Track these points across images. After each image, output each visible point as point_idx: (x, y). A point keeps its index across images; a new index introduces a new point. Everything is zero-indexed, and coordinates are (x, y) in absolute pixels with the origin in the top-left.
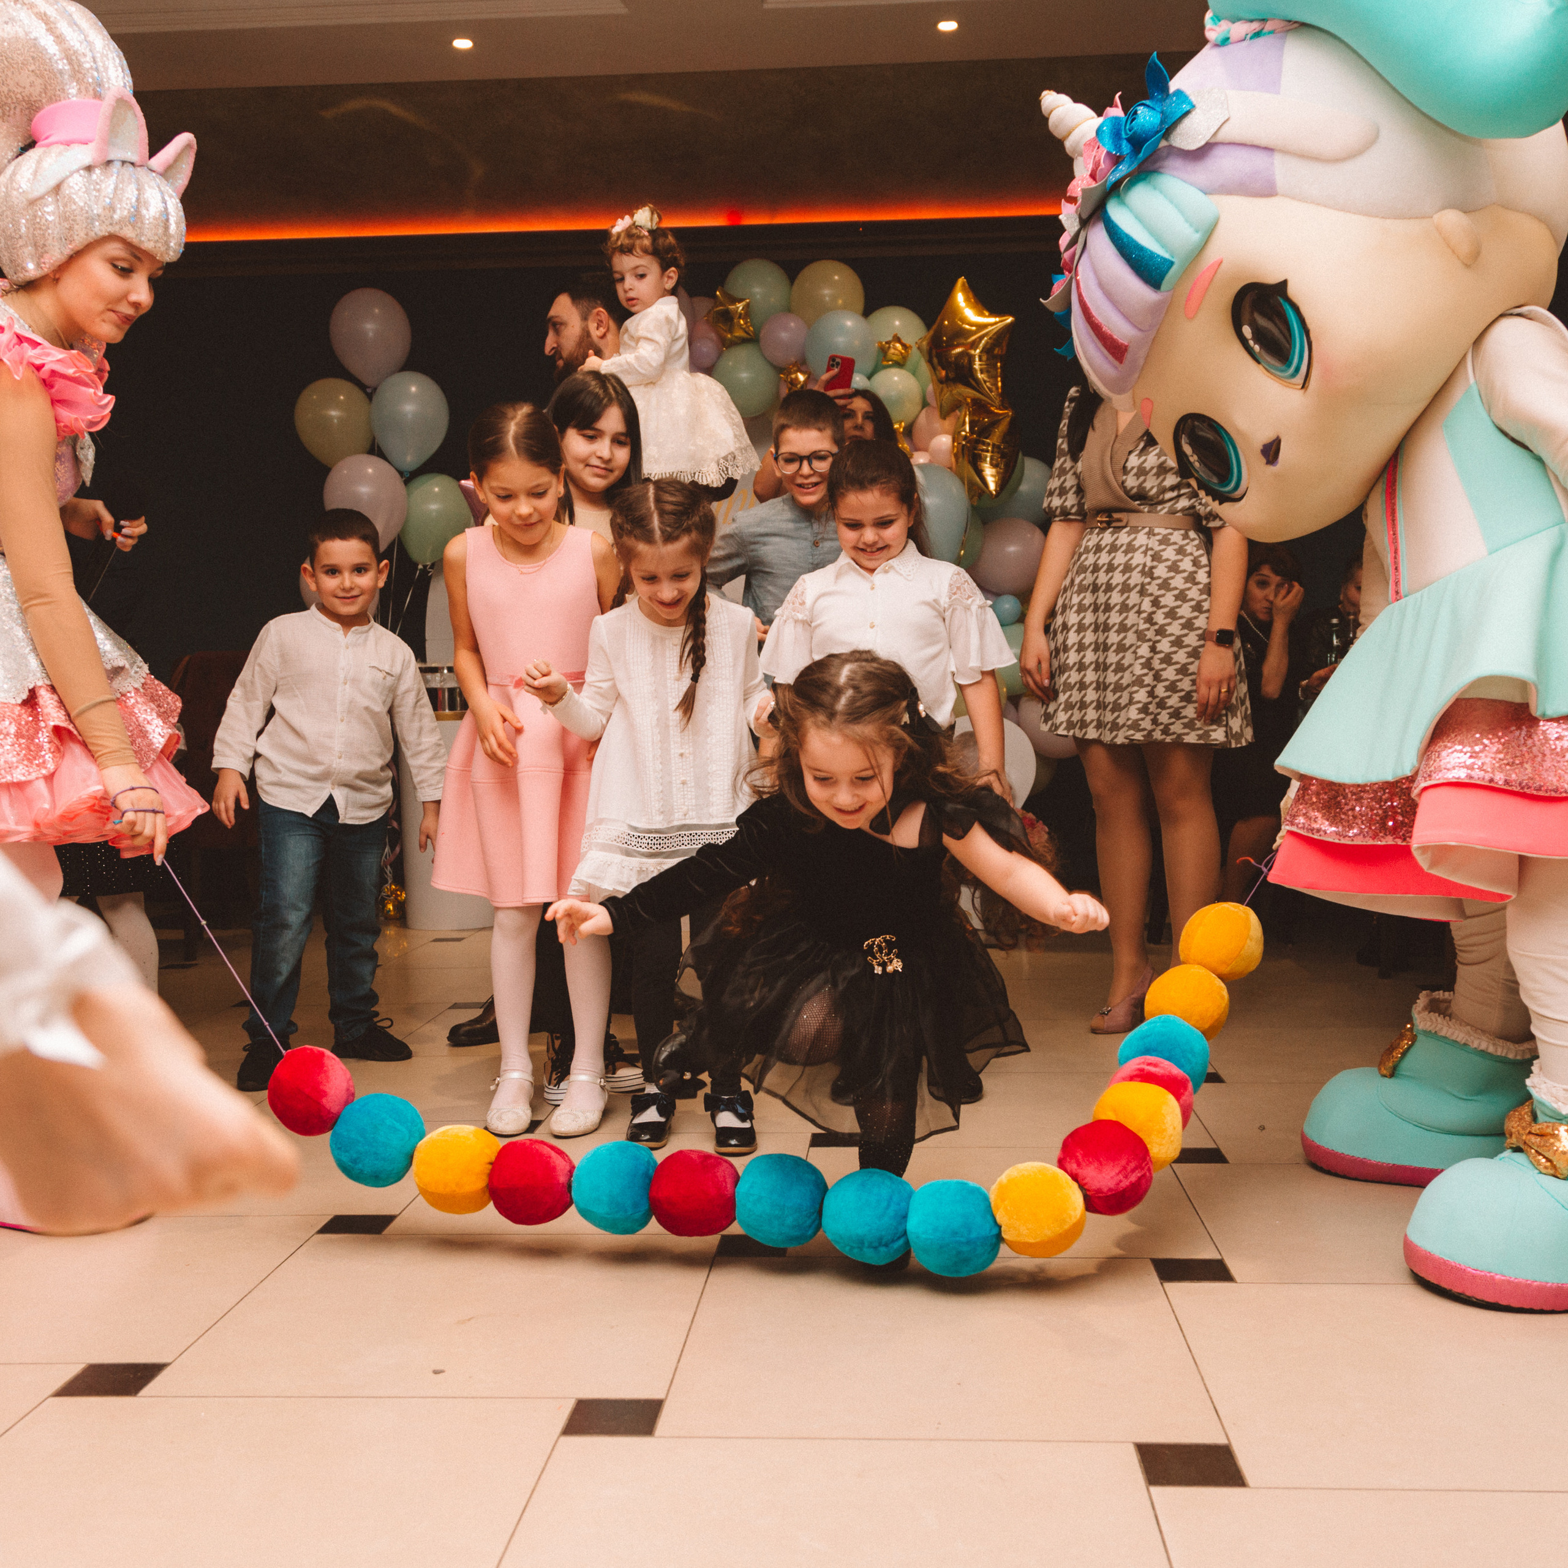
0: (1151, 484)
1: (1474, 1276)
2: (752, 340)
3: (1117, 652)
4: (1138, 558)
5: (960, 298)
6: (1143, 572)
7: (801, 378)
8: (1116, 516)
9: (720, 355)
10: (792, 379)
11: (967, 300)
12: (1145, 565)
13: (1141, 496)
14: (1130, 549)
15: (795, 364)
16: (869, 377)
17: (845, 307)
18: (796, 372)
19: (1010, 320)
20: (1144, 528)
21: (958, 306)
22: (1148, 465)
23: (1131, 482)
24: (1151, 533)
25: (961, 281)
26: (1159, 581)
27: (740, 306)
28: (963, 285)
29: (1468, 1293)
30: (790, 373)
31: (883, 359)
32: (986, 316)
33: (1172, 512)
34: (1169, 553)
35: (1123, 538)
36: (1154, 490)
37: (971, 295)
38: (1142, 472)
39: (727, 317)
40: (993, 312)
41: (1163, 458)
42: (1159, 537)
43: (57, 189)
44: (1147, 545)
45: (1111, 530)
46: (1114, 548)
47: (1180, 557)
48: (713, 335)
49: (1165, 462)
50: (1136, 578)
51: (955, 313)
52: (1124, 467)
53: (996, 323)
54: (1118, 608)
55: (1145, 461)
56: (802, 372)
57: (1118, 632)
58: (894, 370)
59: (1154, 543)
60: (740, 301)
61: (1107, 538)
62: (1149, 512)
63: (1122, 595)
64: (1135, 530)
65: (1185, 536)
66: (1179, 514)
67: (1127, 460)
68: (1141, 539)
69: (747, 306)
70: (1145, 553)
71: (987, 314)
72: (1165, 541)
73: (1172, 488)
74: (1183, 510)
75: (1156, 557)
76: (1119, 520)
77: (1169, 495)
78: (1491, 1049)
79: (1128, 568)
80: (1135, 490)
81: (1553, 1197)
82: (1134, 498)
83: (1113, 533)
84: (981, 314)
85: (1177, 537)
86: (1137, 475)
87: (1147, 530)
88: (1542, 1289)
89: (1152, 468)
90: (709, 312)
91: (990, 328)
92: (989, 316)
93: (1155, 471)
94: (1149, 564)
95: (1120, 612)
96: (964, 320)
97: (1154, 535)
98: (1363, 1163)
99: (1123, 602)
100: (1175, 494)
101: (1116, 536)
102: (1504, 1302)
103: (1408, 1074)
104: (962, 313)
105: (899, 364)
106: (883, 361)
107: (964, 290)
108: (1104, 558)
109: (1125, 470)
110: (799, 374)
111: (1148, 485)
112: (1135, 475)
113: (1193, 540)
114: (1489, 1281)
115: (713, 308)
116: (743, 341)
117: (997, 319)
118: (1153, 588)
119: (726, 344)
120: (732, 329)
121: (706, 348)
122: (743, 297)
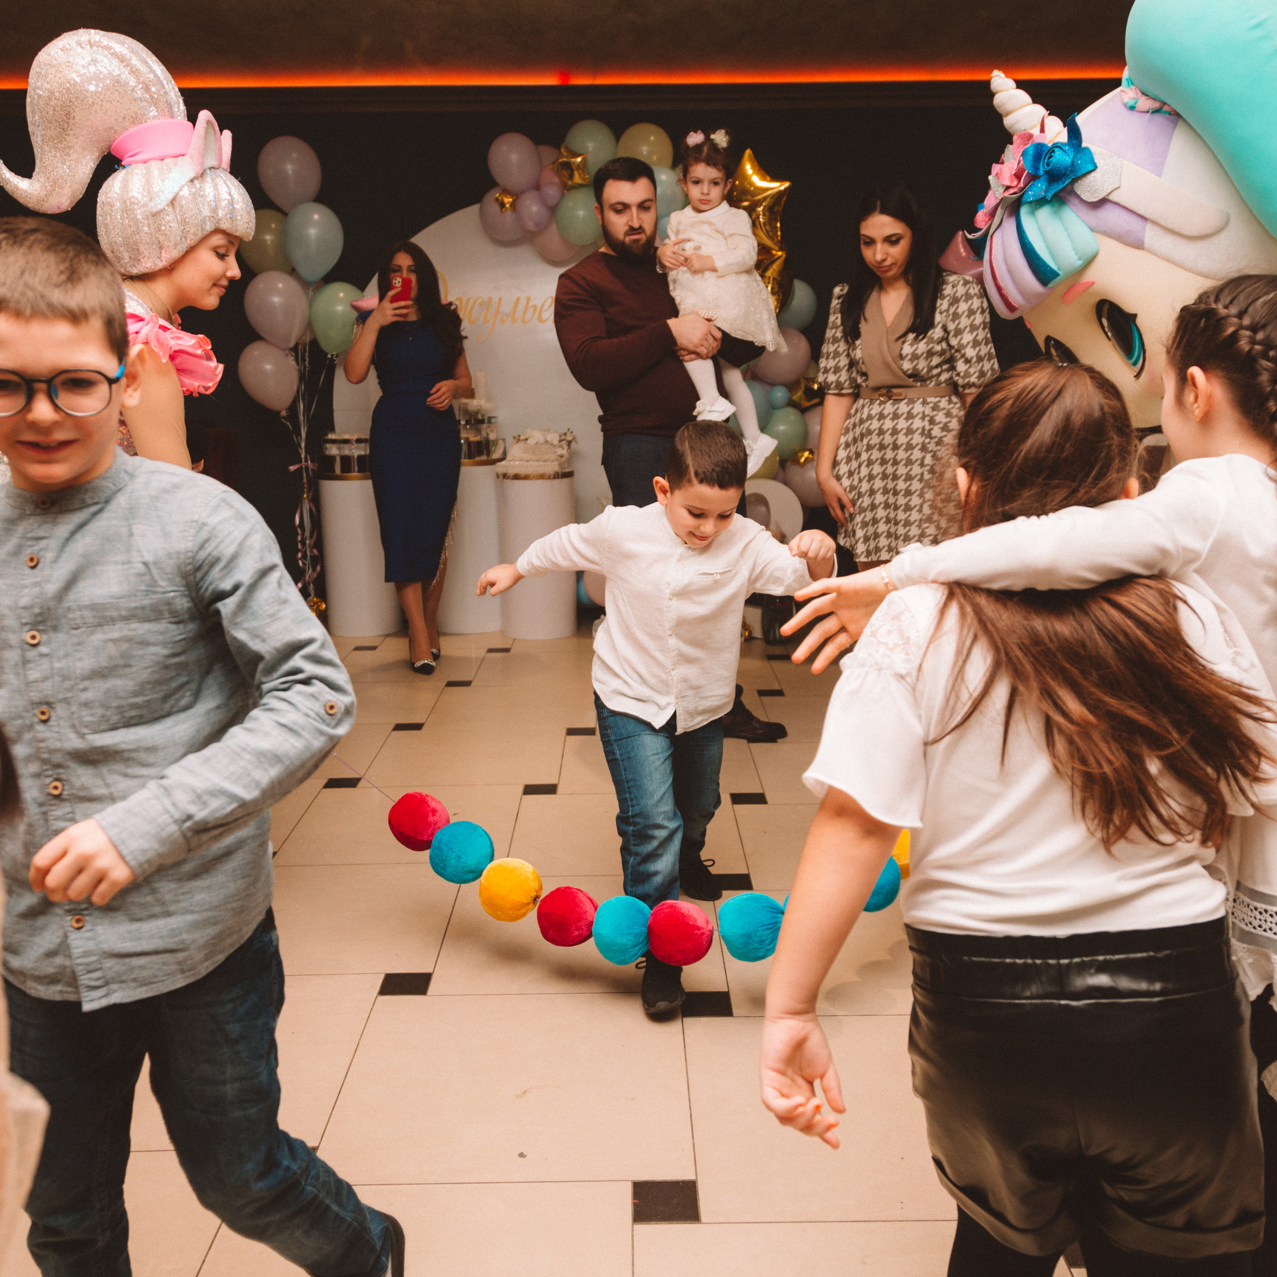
0: (922, 365)
3: (905, 496)
4: (917, 423)
5: (748, 168)
6: (922, 434)
8: (895, 391)
9: (563, 195)
11: (752, 168)
12: (923, 429)
13: (915, 375)
14: (910, 416)
17: (658, 162)
19: (787, 184)
20: (918, 399)
21: (747, 174)
22: (919, 352)
23: (907, 366)
24: (924, 403)
25: (748, 152)
26: (936, 440)
27: (579, 159)
28: (750, 156)
32: (768, 182)
33: (938, 384)
34: (940, 417)
35: (903, 408)
36: (925, 370)
37: (756, 165)
38: (915, 357)
39: (569, 166)
40: (774, 181)
41: (931, 346)
42: (931, 405)
43: (172, 203)
44: (924, 412)
45: (891, 401)
46: (896, 416)
47: (948, 419)
48: (556, 180)
49: (933, 348)
50: (917, 439)
51: (745, 178)
52: (901, 355)
53: (776, 187)
54: (903, 462)
55: (917, 349)
57: (905, 480)
59: (928, 410)
60: (578, 156)
61: (889, 408)
62: (921, 386)
63: (906, 452)
64: (912, 401)
65: (950, 402)
66: (943, 385)
67: (902, 349)
68: (918, 408)
69: (584, 160)
70: (923, 418)
71: (768, 178)
72: (935, 408)
73: (936, 367)
74: (946, 381)
75: (932, 422)
76: (900, 395)
77: (935, 372)
79: (910, 431)
80: (910, 372)
82: (910, 376)
83: (893, 404)
84: (764, 179)
85: (944, 403)
86: (912, 360)
87: (921, 400)
89: (923, 354)
90: (554, 163)
91: (774, 190)
92: (771, 182)
93: (925, 355)
94: (927, 428)
95: (906, 465)
96: (752, 184)
97: (928, 404)
99: (908, 457)
100: (939, 370)
101: (896, 406)
104: (751, 180)
107: (750, 161)
108: (888, 424)
109: (901, 357)
111: (920, 367)
112: (910, 360)
113: (955, 404)
115: (557, 159)
116: (580, 186)
117: (778, 184)
118: (932, 446)
119: (567, 188)
120: (571, 177)
121: (552, 191)
122: (581, 152)
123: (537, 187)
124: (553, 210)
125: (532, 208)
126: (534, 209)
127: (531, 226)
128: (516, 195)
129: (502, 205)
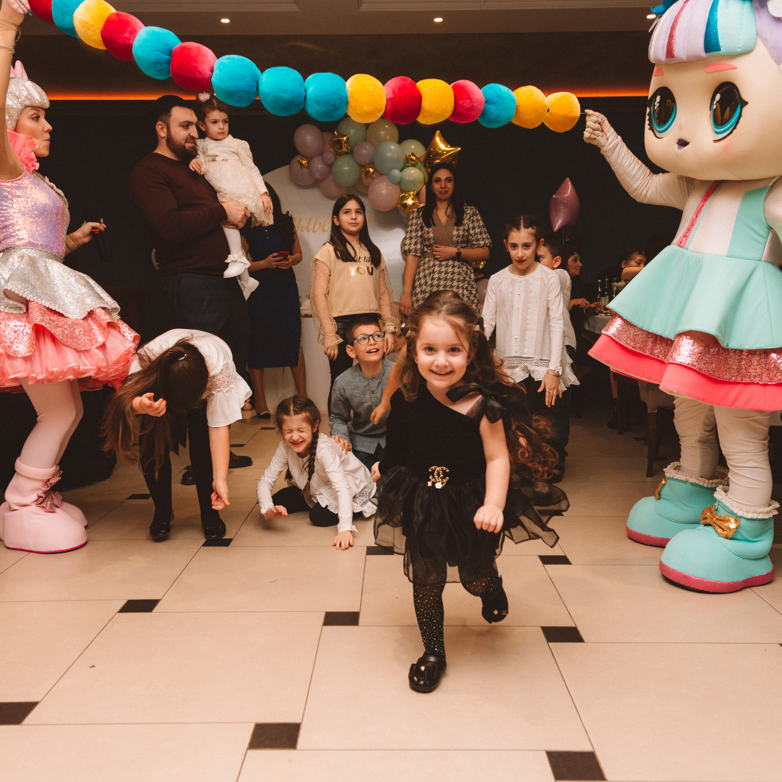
1: (695, 580)
2: (350, 152)
5: (438, 139)
7: (371, 170)
9: (336, 158)
10: (367, 170)
11: (440, 140)
15: (369, 164)
16: (401, 171)
17: (390, 140)
18: (369, 168)
19: (459, 149)
21: (437, 143)
25: (438, 132)
27: (345, 138)
28: (439, 133)
29: (692, 587)
30: (367, 168)
31: (408, 162)
32: (449, 147)
37: (442, 138)
39: (339, 142)
40: (452, 146)
48: (332, 150)
51: (436, 146)
53: (453, 150)
56: (372, 168)
58: (412, 168)
60: (345, 136)
69: (348, 139)
71: (449, 146)
78: (697, 482)
81: (725, 547)
84: (447, 147)
88: (722, 584)
90: (330, 141)
91: (452, 152)
92: (450, 147)
96: (440, 149)
98: (649, 537)
102: (706, 590)
103: (664, 497)
104: (439, 146)
105: (414, 166)
106: (407, 163)
107: (439, 136)
110: (370, 169)
114: (701, 581)
115: (333, 139)
116: (346, 153)
117: (454, 149)
119: (338, 154)
120: (341, 148)
121: (329, 156)
122: (346, 134)
123: (321, 154)
124: (330, 166)
125: (319, 165)
126: (320, 166)
127: (318, 175)
128: (310, 159)
129: (301, 164)
